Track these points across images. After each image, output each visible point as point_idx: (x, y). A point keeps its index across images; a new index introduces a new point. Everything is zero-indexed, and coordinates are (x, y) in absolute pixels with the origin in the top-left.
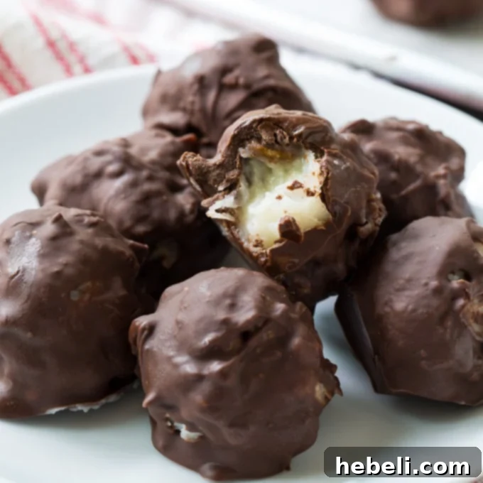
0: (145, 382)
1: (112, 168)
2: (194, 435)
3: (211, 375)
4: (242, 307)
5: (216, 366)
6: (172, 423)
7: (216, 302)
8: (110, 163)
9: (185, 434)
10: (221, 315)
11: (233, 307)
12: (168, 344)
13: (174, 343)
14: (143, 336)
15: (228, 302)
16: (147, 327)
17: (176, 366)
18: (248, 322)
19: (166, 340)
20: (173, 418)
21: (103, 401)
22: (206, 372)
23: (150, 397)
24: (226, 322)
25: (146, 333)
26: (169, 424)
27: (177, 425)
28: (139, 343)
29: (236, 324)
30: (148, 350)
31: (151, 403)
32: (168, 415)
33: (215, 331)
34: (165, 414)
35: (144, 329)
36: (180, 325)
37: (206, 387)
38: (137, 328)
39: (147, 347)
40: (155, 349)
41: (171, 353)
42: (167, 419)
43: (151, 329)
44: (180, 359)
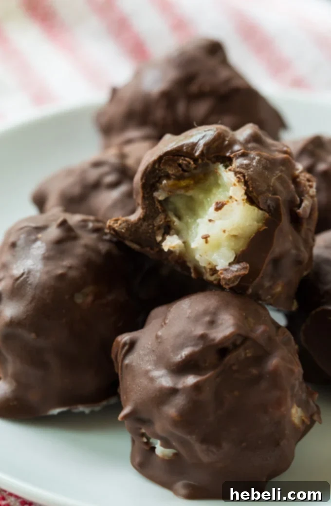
0: (123, 398)
1: (110, 179)
2: (169, 452)
3: (185, 389)
4: (222, 324)
5: (191, 380)
6: (148, 439)
7: (196, 319)
8: (107, 174)
9: (160, 450)
10: (199, 331)
11: (212, 323)
12: (147, 358)
13: (153, 358)
14: (124, 351)
15: (207, 319)
16: (128, 342)
17: (152, 380)
18: (226, 338)
19: (145, 355)
20: (148, 434)
21: (104, 403)
22: (180, 386)
23: (126, 411)
24: (203, 337)
25: (126, 348)
26: (145, 440)
27: (152, 440)
28: (120, 358)
29: (213, 340)
30: (127, 365)
31: (126, 417)
32: (143, 431)
33: (193, 346)
34: (140, 429)
35: (125, 344)
36: (159, 340)
37: (179, 401)
38: (119, 343)
39: (127, 361)
40: (134, 364)
41: (149, 367)
42: (143, 435)
43: (132, 345)
44: (156, 373)
